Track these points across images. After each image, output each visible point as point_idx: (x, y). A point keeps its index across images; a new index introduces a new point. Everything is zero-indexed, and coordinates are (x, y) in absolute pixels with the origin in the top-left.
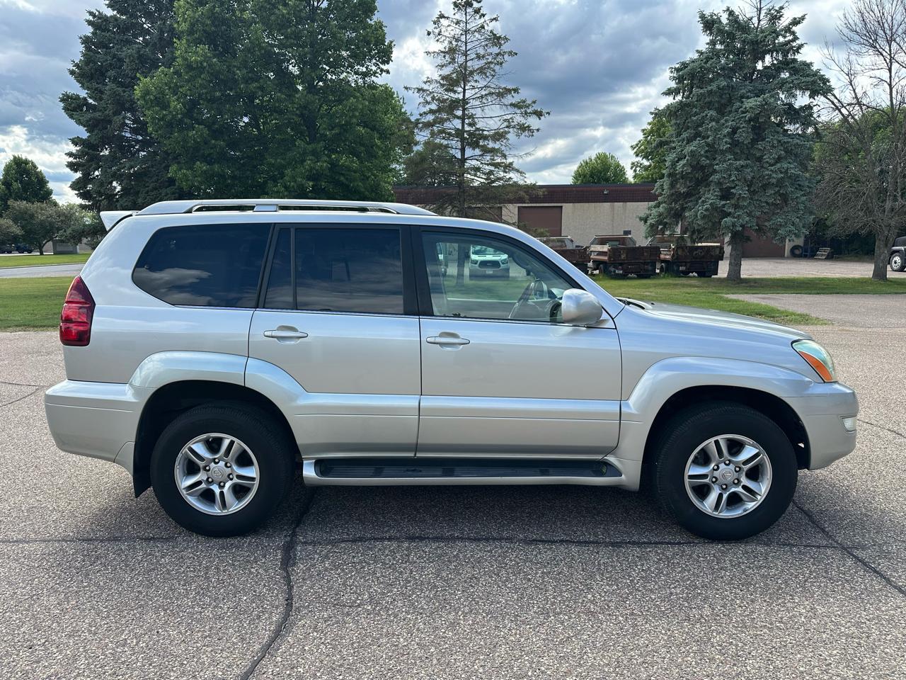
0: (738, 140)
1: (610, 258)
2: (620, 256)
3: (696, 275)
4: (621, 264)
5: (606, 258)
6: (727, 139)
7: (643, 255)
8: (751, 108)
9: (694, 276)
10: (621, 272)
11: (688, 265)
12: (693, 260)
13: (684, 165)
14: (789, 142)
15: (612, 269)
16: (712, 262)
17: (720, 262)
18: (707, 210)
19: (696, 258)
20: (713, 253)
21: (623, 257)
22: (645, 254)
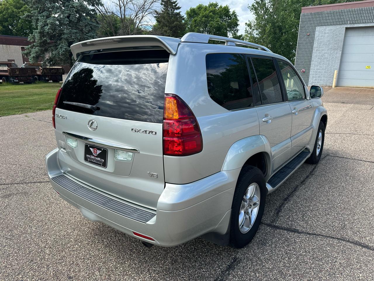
0: (72, 20)
1: (10, 73)
2: (16, 73)
3: (52, 81)
4: (16, 77)
5: (7, 74)
6: (67, 19)
7: (28, 72)
8: (76, 6)
9: (51, 82)
10: (18, 81)
11: (50, 77)
12: (52, 75)
13: (49, 29)
14: (92, 24)
15: (12, 80)
16: (59, 75)
17: (63, 75)
18: (64, 51)
19: (53, 74)
20: (60, 71)
21: (17, 73)
22: (29, 71)
